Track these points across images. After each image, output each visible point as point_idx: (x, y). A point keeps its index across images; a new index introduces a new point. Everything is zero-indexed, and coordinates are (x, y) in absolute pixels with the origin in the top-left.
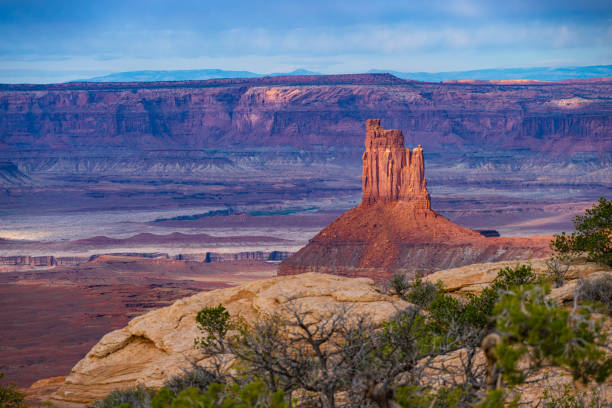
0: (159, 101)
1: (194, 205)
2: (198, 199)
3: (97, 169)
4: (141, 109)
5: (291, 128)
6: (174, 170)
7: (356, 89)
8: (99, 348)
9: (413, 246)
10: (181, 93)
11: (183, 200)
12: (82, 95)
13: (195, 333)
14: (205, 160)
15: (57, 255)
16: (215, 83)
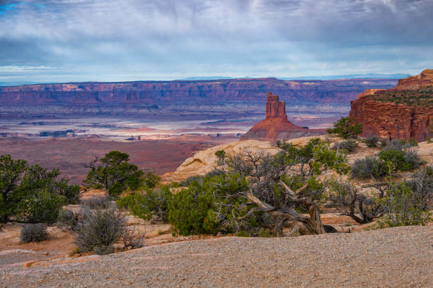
0: (202, 86)
1: (214, 119)
2: (215, 117)
3: (183, 107)
4: (197, 89)
5: (244, 95)
6: (207, 108)
7: (265, 83)
8: (184, 163)
9: (281, 131)
10: (210, 83)
11: (210, 117)
12: (179, 85)
13: (215, 158)
14: (217, 105)
15: (171, 134)
16: (220, 80)
